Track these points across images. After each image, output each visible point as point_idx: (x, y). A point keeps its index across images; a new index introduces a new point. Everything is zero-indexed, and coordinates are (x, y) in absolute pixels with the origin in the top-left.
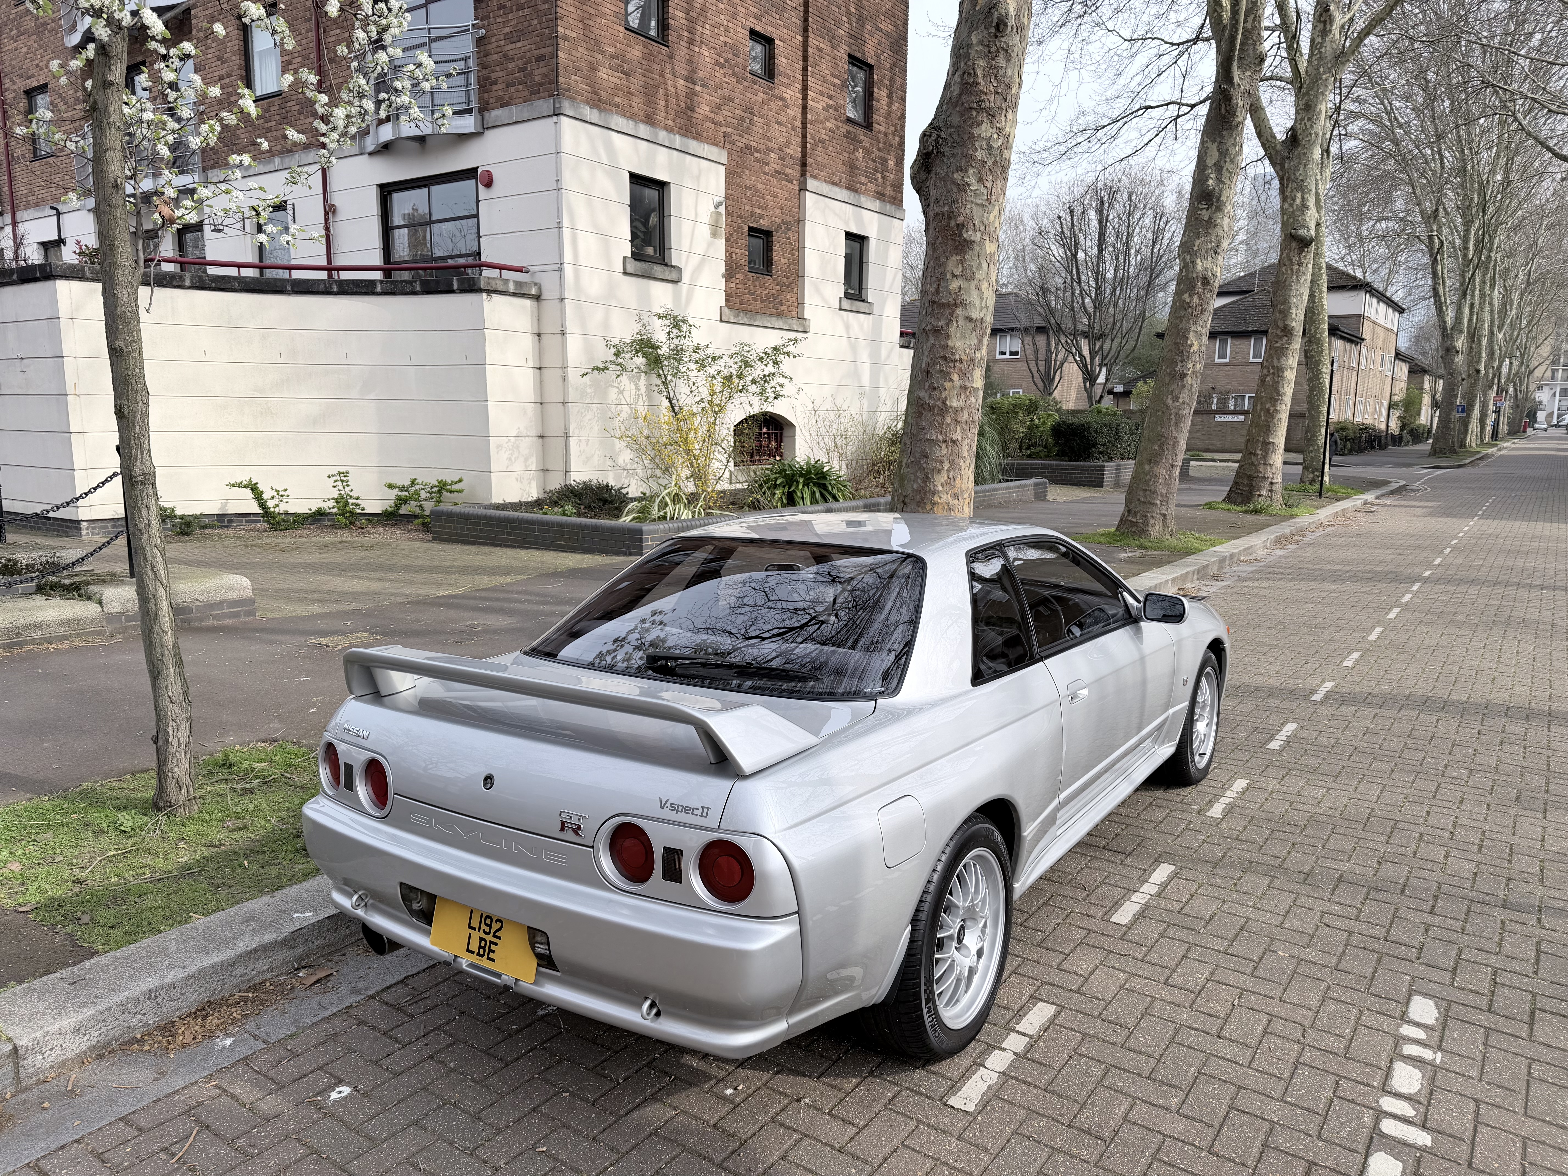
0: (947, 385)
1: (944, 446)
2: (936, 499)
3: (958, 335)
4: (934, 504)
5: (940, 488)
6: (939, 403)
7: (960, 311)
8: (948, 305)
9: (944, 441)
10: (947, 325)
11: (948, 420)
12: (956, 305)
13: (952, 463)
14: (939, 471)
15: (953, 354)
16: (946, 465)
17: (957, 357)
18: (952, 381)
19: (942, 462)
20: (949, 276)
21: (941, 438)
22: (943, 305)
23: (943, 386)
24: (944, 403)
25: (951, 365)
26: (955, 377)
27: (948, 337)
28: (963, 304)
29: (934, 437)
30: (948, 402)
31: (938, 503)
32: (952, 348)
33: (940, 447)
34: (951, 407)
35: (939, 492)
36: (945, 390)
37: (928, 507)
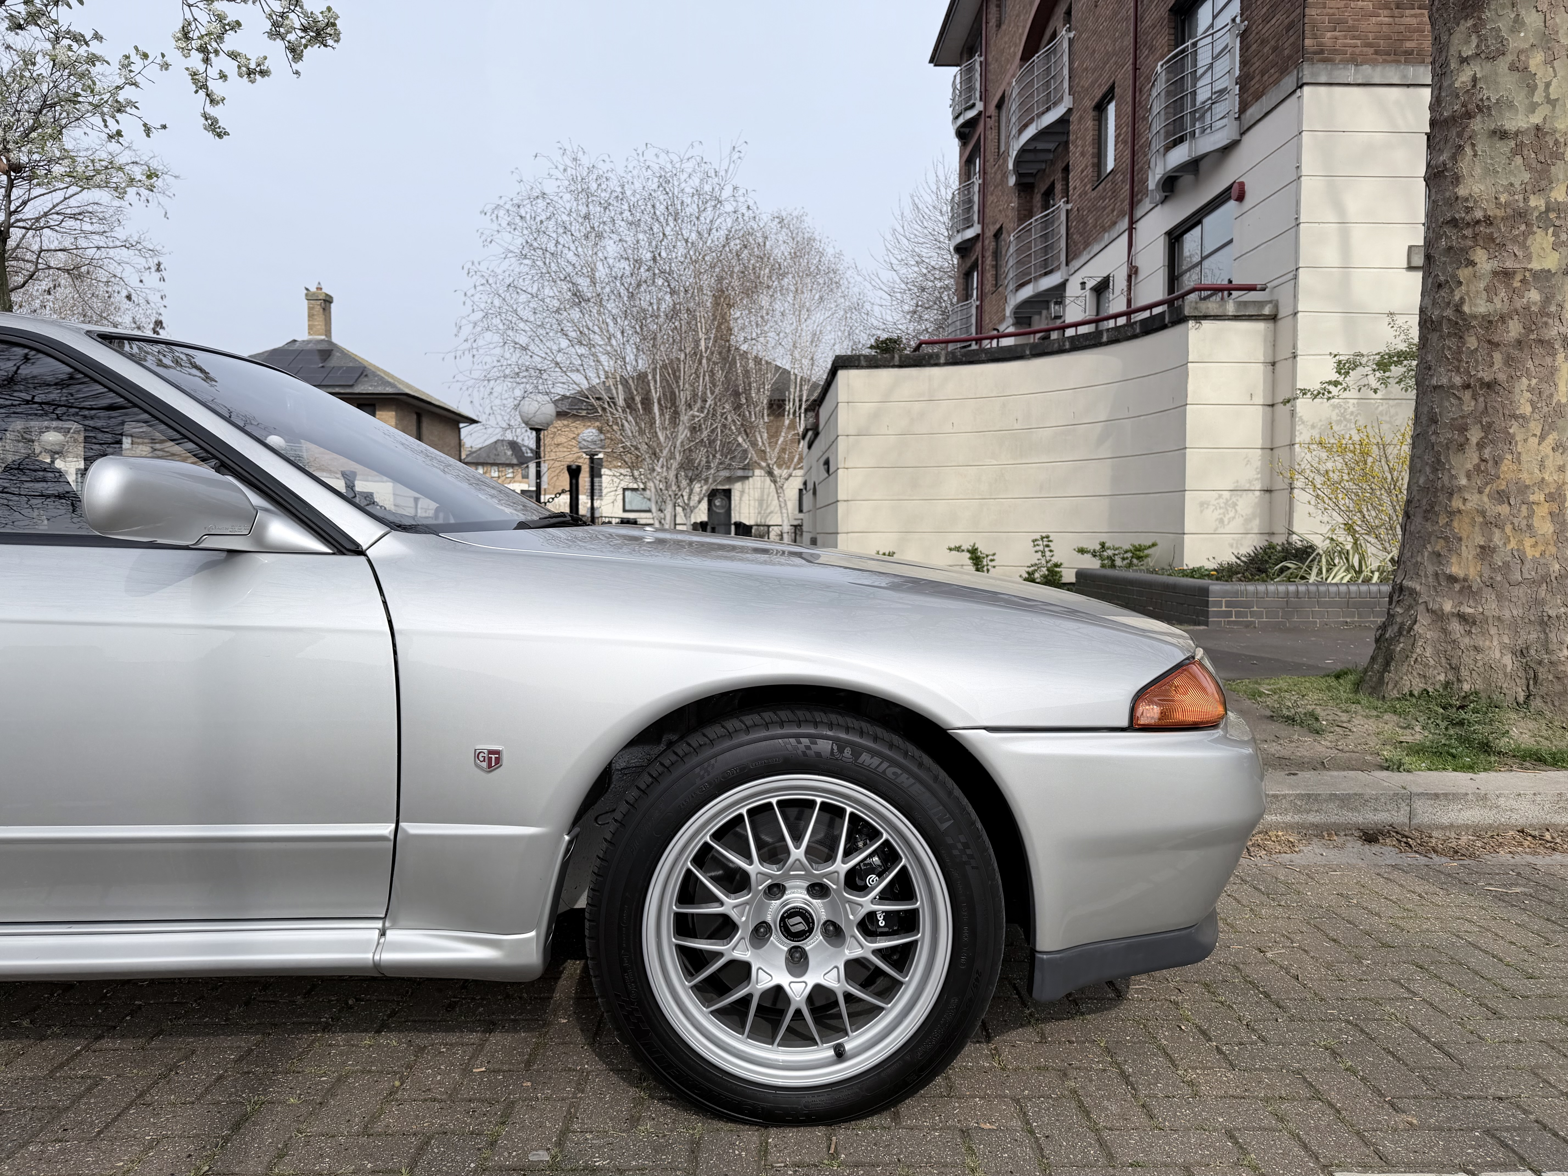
0: (1464, 273)
1: (1467, 395)
2: (1456, 503)
3: (1478, 171)
4: (1452, 514)
5: (1464, 481)
6: (1449, 312)
9: (1467, 386)
10: (1454, 157)
11: (1472, 342)
13: (1487, 428)
14: (1462, 447)
15: (1468, 210)
16: (1475, 435)
17: (1479, 214)
18: (1473, 264)
19: (1464, 429)
21: (1458, 380)
22: (1446, 121)
23: (1454, 276)
24: (1458, 310)
25: (1468, 232)
26: (1480, 256)
27: (1457, 179)
28: (1483, 108)
29: (1444, 381)
30: (1466, 309)
31: (1459, 511)
32: (1467, 200)
33: (1459, 399)
34: (1475, 317)
35: (1460, 489)
36: (1460, 283)
37: (1443, 520)
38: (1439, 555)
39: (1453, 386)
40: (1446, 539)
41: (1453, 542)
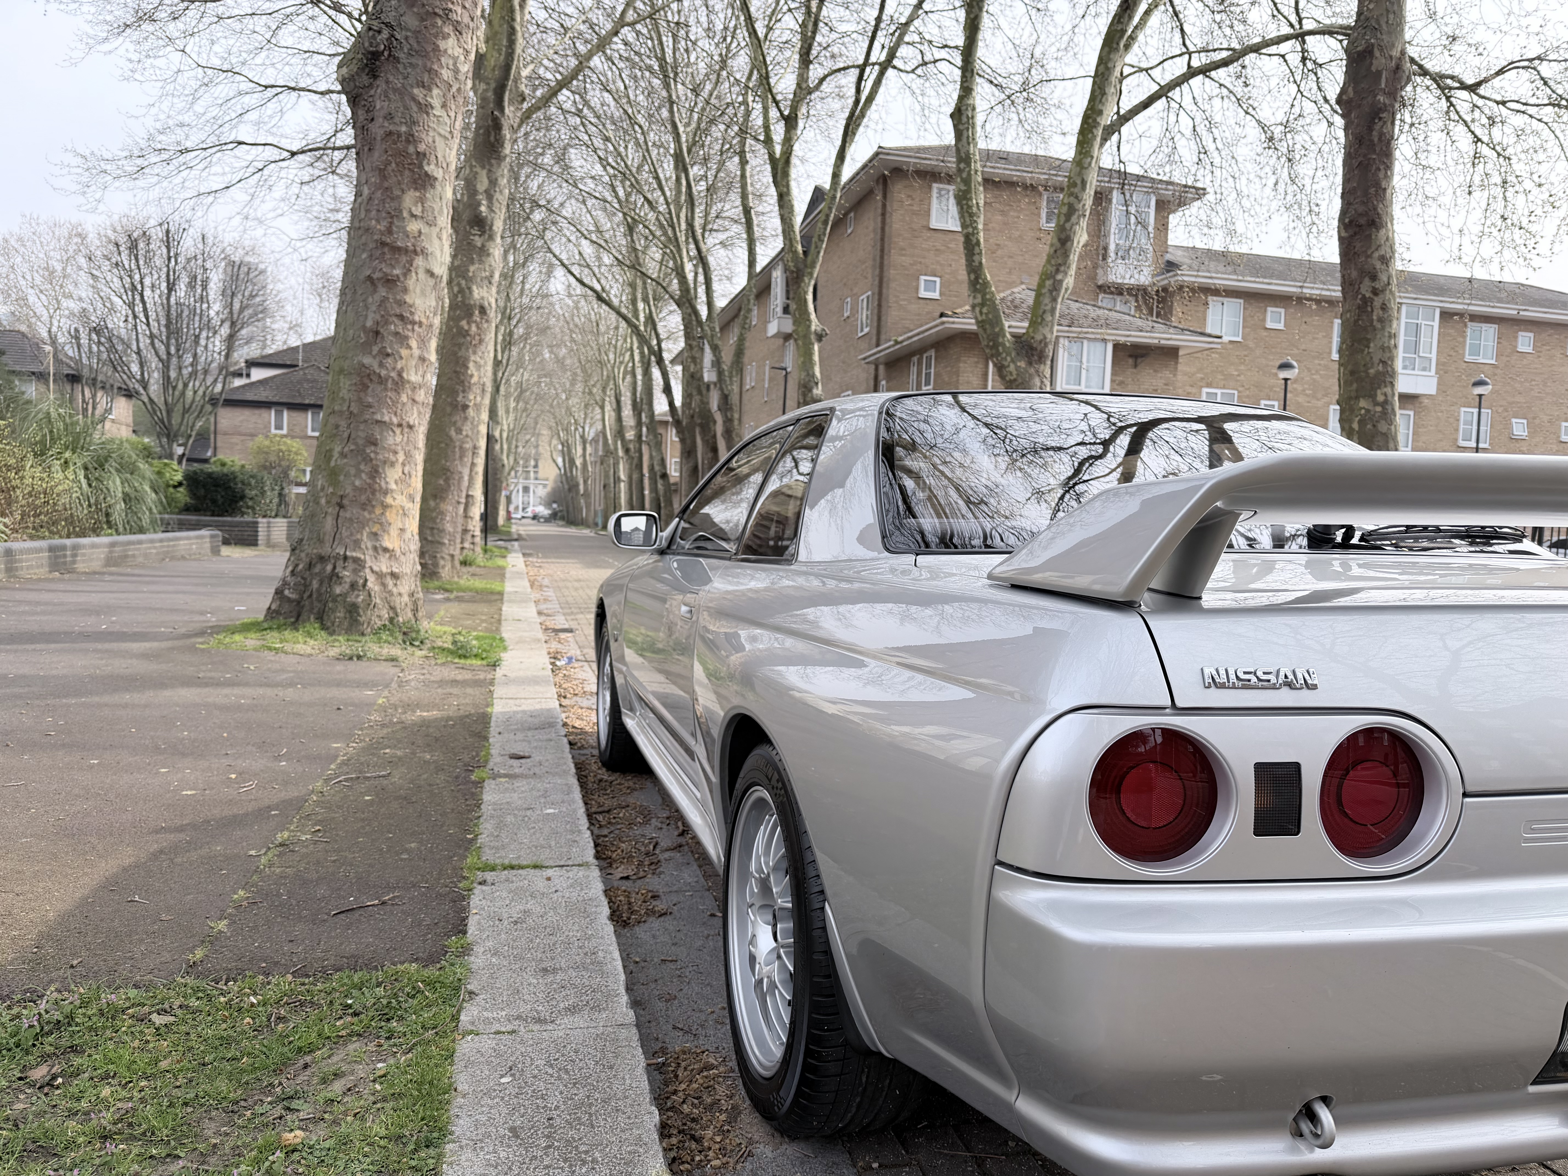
0: (404, 352)
1: (398, 431)
2: (389, 500)
3: (418, 291)
4: (385, 507)
6: (393, 374)
7: (419, 261)
8: (406, 251)
9: (400, 425)
10: (405, 275)
11: (404, 398)
12: (415, 252)
14: (392, 464)
15: (412, 313)
16: (401, 457)
17: (417, 318)
18: (409, 347)
19: (396, 453)
20: (405, 214)
21: (395, 420)
22: (399, 249)
23: (398, 352)
24: (400, 375)
25: (410, 327)
26: (414, 343)
27: (405, 290)
28: (424, 252)
29: (386, 418)
30: (405, 375)
31: (391, 506)
32: (411, 306)
33: (394, 432)
34: (409, 382)
35: (392, 491)
36: (401, 358)
37: (378, 511)
38: (376, 534)
39: (392, 424)
40: (381, 524)
41: (384, 526)
